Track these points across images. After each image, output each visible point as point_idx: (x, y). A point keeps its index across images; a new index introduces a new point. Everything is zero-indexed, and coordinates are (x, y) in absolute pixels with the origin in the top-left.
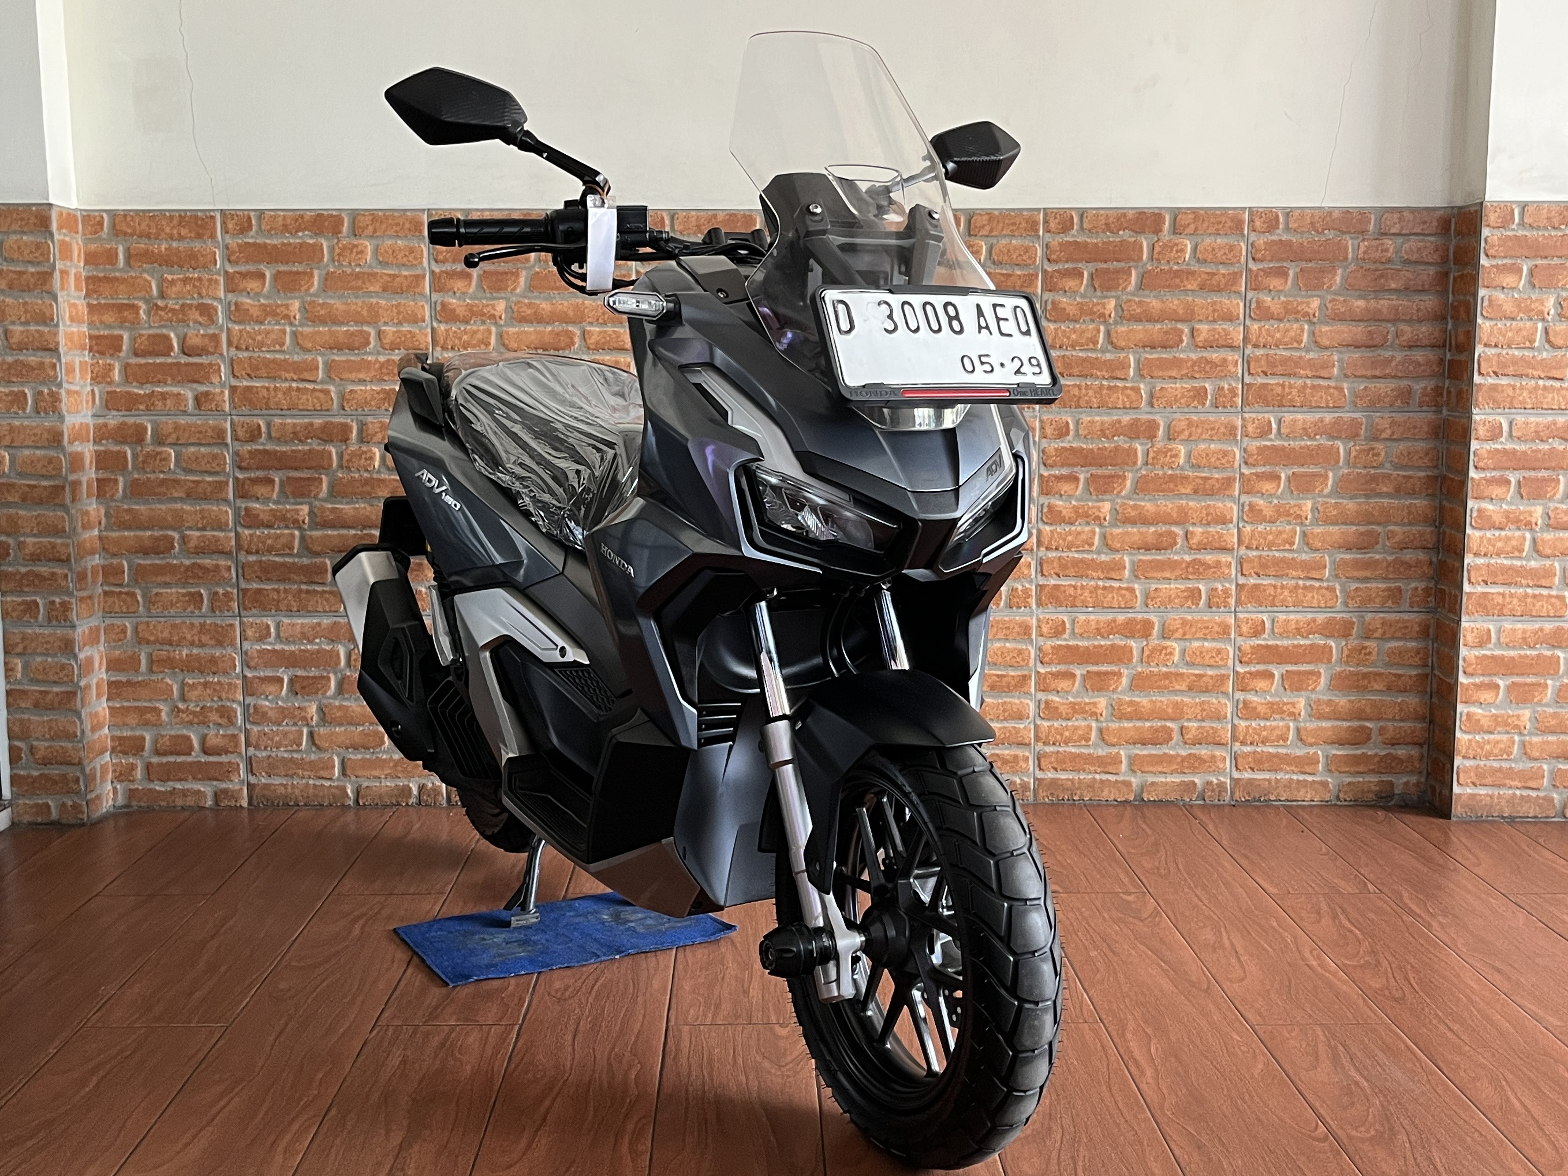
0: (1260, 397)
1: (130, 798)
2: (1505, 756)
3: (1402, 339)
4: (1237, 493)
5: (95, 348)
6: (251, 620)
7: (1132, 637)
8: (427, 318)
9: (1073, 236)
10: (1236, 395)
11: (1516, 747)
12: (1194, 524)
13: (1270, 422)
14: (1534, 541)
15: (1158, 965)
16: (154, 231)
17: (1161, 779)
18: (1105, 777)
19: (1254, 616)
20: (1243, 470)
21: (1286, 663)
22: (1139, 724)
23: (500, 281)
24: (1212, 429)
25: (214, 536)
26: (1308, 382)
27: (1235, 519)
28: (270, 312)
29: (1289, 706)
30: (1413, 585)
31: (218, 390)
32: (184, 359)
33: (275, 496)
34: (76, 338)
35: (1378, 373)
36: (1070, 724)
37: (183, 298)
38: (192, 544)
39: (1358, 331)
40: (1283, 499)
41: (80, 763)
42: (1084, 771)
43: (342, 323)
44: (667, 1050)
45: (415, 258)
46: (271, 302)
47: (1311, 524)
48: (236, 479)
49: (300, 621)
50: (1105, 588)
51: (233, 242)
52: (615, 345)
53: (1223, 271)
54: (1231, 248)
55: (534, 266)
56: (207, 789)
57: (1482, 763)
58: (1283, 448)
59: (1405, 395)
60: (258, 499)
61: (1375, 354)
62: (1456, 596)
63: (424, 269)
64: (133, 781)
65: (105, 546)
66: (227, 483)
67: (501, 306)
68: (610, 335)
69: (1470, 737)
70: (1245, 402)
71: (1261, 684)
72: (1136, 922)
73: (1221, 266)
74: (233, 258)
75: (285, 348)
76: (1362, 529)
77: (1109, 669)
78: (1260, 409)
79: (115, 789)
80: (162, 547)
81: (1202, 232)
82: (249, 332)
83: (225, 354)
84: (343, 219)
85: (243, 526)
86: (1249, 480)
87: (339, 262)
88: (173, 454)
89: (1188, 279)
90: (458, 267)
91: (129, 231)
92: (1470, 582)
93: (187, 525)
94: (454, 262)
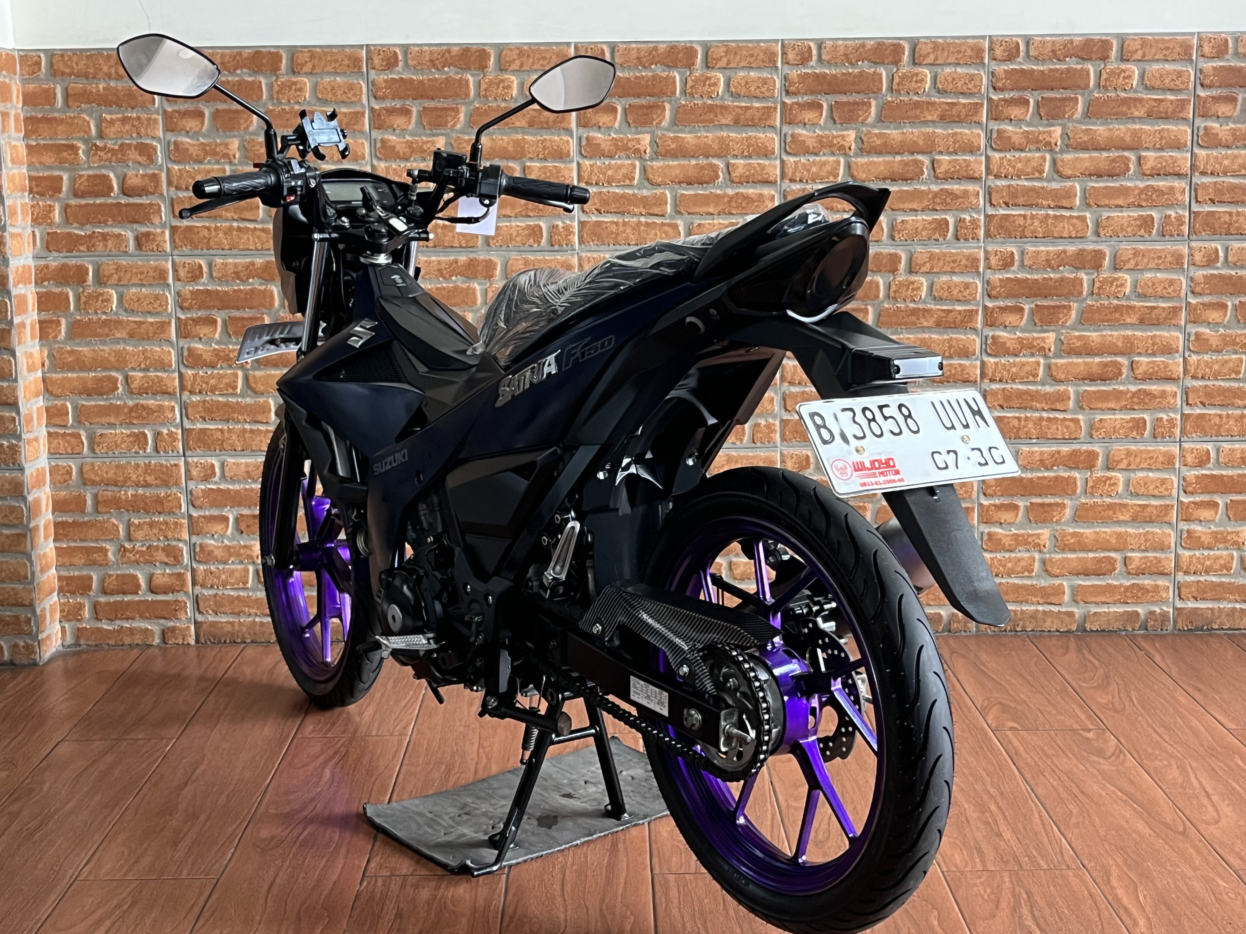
0: (1207, 225)
1: (78, 637)
4: (1183, 323)
5: (35, 189)
6: (195, 459)
7: (1076, 468)
8: (367, 156)
9: (1020, 63)
10: (1183, 223)
12: (1140, 354)
13: (1217, 250)
15: (1132, 807)
16: (91, 71)
17: (1104, 609)
18: (1047, 608)
19: (1199, 446)
20: (1189, 300)
21: (1231, 492)
22: (1082, 555)
23: (439, 116)
24: (1159, 258)
25: (157, 377)
28: (209, 151)
29: (1233, 536)
31: (159, 230)
32: (124, 200)
33: (217, 336)
34: (17, 181)
36: (1013, 555)
37: (122, 138)
38: (135, 385)
40: (1229, 328)
41: (31, 606)
42: (1027, 602)
44: (657, 901)
45: (354, 95)
46: (210, 140)
48: (178, 319)
49: (243, 460)
50: (1049, 419)
53: (1171, 98)
54: (1180, 74)
55: (473, 101)
56: (154, 627)
58: (1231, 277)
60: (200, 339)
63: (364, 106)
64: (81, 620)
65: (48, 388)
66: (169, 323)
68: (550, 171)
70: (1192, 230)
71: (1205, 514)
72: (1101, 761)
73: (1169, 92)
77: (1052, 501)
78: (1207, 237)
79: (63, 629)
80: (105, 388)
81: (1150, 58)
82: (188, 172)
83: (165, 194)
84: (281, 56)
85: (186, 366)
86: (1195, 310)
87: (278, 99)
88: (115, 295)
89: (1135, 106)
90: (398, 104)
91: (67, 71)
93: (130, 366)
94: (393, 98)
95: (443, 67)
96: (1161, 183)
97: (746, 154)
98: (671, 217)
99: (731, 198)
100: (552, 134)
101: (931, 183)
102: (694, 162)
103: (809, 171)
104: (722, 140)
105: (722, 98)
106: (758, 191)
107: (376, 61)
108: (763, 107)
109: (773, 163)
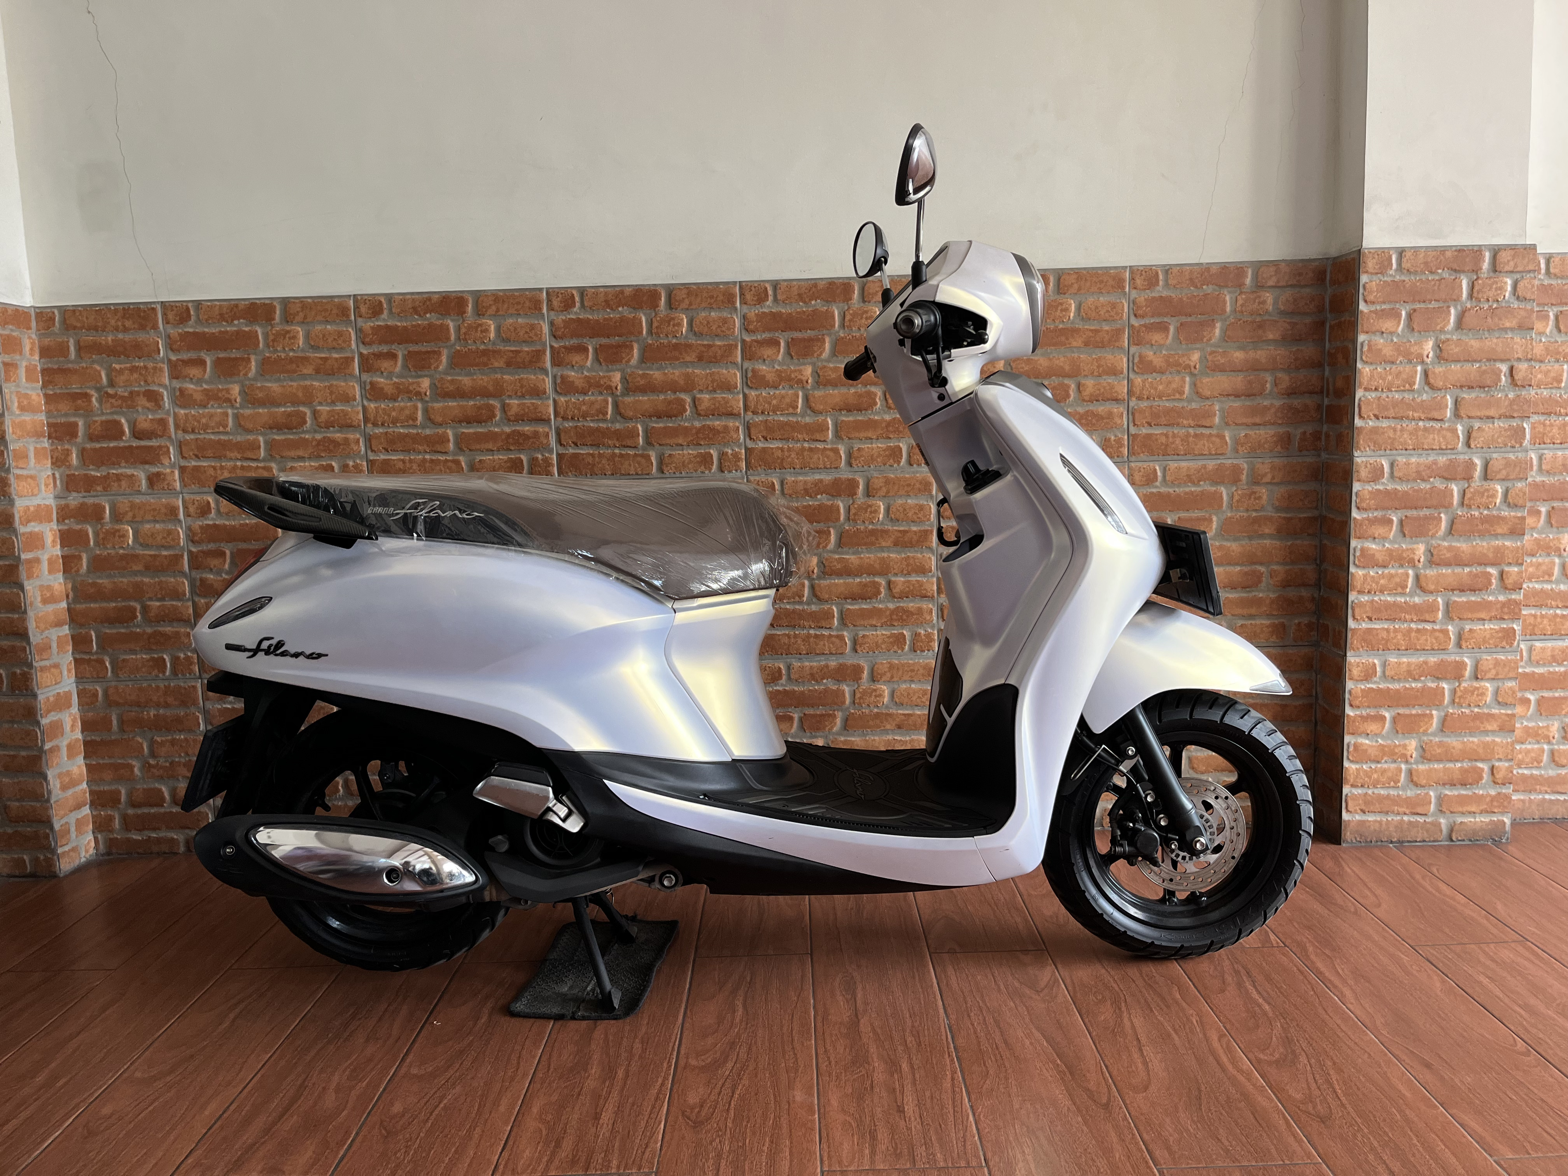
0: (1145, 446)
1: (110, 847)
2: (1392, 784)
3: (1280, 387)
5: (54, 435)
8: (358, 397)
10: (1122, 445)
11: (1403, 775)
13: (1155, 470)
14: (1417, 577)
16: (100, 324)
23: (423, 359)
25: (173, 605)
26: (1191, 431)
28: (211, 396)
30: (1296, 621)
31: (168, 470)
32: (135, 443)
33: (227, 566)
34: (31, 427)
35: (1258, 421)
37: (131, 385)
38: (153, 613)
39: (1238, 381)
41: (48, 822)
43: (279, 405)
45: (344, 341)
46: (213, 386)
51: (174, 332)
52: (534, 416)
53: (1107, 328)
54: (1114, 306)
55: (454, 344)
56: (180, 837)
57: (1370, 792)
58: (1168, 495)
59: (1285, 441)
60: (211, 570)
61: (1255, 402)
62: (1340, 632)
63: (353, 352)
64: (111, 831)
65: (74, 617)
66: (182, 556)
67: (425, 383)
68: (528, 407)
69: (1357, 766)
72: (1033, 994)
73: (1104, 323)
74: (174, 347)
75: (228, 429)
76: (1246, 569)
78: (1145, 458)
79: (96, 839)
80: (124, 617)
81: (1085, 291)
82: (194, 415)
83: (173, 436)
84: (275, 307)
85: (199, 595)
87: (273, 347)
88: (131, 531)
89: (1073, 337)
90: (384, 348)
91: (79, 325)
92: (1354, 618)
93: (147, 596)
94: (380, 344)
95: (425, 313)
96: (1101, 408)
97: (710, 388)
98: (644, 449)
99: (699, 431)
100: (529, 373)
101: (885, 413)
102: (662, 397)
103: (770, 403)
104: (687, 376)
105: (686, 337)
106: (723, 423)
107: (363, 309)
108: (724, 345)
109: (736, 397)
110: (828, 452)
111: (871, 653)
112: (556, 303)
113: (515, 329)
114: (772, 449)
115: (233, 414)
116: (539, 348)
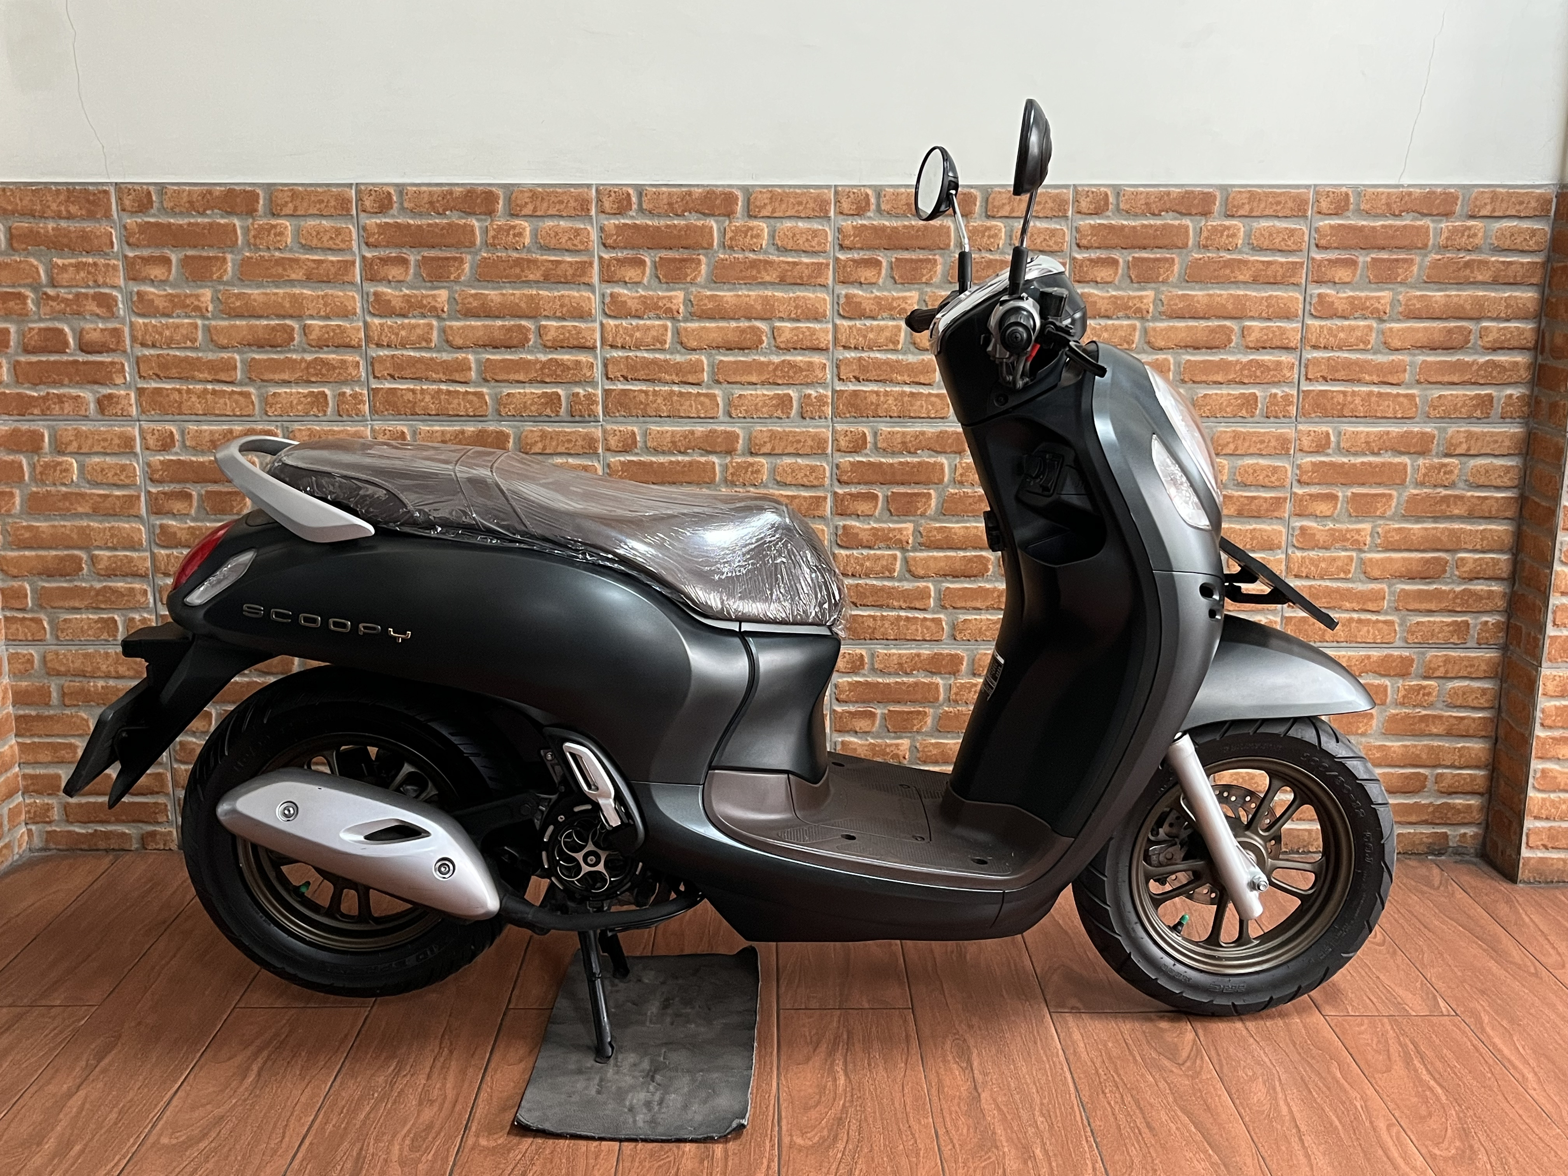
0: (1318, 406)
1: (47, 841)
3: (1486, 339)
4: (1286, 515)
8: (358, 310)
9: (1109, 217)
10: (1290, 403)
13: (1328, 434)
16: (38, 207)
20: (1295, 490)
23: (441, 267)
24: (1262, 442)
25: (126, 556)
26: (1375, 389)
27: (1284, 545)
28: (178, 303)
30: (1483, 619)
31: (122, 392)
32: (81, 358)
33: (193, 512)
35: (1456, 380)
37: (77, 286)
38: (101, 566)
39: (1436, 329)
40: (1339, 522)
43: (260, 317)
45: (343, 241)
46: (178, 291)
47: (1370, 551)
48: (148, 493)
51: (132, 221)
52: (575, 342)
53: (1281, 260)
54: (1292, 232)
55: (480, 250)
56: (132, 831)
57: (1556, 825)
58: (1343, 465)
59: (1486, 404)
60: (174, 515)
61: (1454, 358)
62: (1536, 640)
63: (355, 255)
64: (50, 823)
65: (4, 567)
66: (138, 497)
67: (443, 296)
68: (569, 331)
69: (1544, 795)
70: (1301, 411)
73: (1279, 254)
74: (131, 240)
75: (198, 344)
76: (1428, 556)
78: (1317, 420)
79: (30, 831)
80: (68, 569)
81: (1258, 214)
82: (155, 326)
83: (129, 350)
85: (159, 546)
86: (1301, 500)
87: (255, 245)
88: (75, 465)
89: (1240, 269)
90: (393, 252)
91: (10, 208)
92: (1555, 624)
93: (96, 544)
94: (387, 246)
95: (445, 210)
96: (1266, 358)
97: (793, 316)
98: (709, 387)
99: (777, 367)
100: (572, 289)
102: (733, 324)
103: (865, 337)
104: (766, 299)
105: (766, 252)
106: (807, 359)
107: (368, 203)
108: (813, 263)
109: (824, 326)
110: (933, 399)
111: (973, 642)
112: (607, 205)
113: (557, 234)
114: (865, 392)
115: (204, 325)
116: (584, 258)
